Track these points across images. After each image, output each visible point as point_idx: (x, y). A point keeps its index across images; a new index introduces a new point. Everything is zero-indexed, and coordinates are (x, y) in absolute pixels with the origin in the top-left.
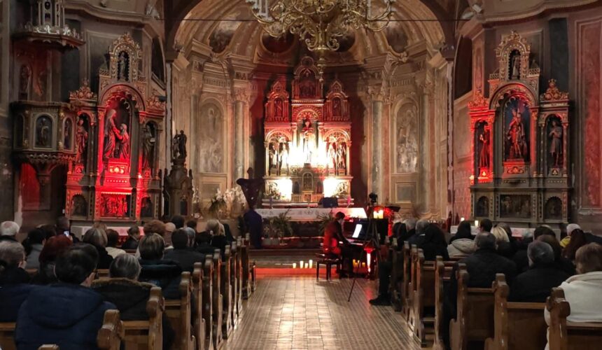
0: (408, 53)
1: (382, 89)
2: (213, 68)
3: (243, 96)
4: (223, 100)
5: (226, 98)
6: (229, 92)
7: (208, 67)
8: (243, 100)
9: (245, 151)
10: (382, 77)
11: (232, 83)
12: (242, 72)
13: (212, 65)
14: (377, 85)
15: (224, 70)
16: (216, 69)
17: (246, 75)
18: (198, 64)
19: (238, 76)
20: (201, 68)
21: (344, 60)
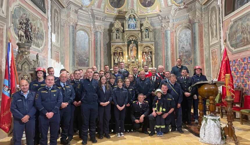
0: (184, 3)
1: (170, 24)
2: (83, 13)
3: (100, 29)
4: (89, 30)
5: (91, 29)
6: (92, 26)
7: (81, 12)
8: (100, 31)
9: (102, 56)
10: (170, 18)
11: (94, 22)
12: (99, 17)
13: (82, 12)
14: (167, 22)
15: (89, 15)
16: (85, 14)
17: (101, 18)
18: (74, 9)
19: (97, 18)
20: (76, 12)
21: (150, 11)
